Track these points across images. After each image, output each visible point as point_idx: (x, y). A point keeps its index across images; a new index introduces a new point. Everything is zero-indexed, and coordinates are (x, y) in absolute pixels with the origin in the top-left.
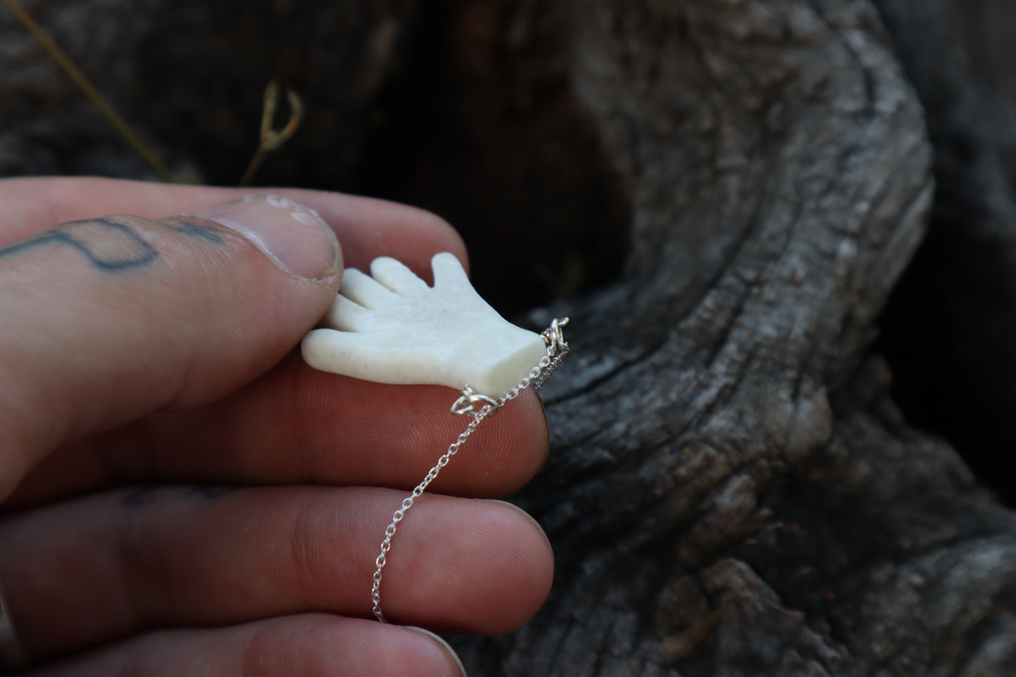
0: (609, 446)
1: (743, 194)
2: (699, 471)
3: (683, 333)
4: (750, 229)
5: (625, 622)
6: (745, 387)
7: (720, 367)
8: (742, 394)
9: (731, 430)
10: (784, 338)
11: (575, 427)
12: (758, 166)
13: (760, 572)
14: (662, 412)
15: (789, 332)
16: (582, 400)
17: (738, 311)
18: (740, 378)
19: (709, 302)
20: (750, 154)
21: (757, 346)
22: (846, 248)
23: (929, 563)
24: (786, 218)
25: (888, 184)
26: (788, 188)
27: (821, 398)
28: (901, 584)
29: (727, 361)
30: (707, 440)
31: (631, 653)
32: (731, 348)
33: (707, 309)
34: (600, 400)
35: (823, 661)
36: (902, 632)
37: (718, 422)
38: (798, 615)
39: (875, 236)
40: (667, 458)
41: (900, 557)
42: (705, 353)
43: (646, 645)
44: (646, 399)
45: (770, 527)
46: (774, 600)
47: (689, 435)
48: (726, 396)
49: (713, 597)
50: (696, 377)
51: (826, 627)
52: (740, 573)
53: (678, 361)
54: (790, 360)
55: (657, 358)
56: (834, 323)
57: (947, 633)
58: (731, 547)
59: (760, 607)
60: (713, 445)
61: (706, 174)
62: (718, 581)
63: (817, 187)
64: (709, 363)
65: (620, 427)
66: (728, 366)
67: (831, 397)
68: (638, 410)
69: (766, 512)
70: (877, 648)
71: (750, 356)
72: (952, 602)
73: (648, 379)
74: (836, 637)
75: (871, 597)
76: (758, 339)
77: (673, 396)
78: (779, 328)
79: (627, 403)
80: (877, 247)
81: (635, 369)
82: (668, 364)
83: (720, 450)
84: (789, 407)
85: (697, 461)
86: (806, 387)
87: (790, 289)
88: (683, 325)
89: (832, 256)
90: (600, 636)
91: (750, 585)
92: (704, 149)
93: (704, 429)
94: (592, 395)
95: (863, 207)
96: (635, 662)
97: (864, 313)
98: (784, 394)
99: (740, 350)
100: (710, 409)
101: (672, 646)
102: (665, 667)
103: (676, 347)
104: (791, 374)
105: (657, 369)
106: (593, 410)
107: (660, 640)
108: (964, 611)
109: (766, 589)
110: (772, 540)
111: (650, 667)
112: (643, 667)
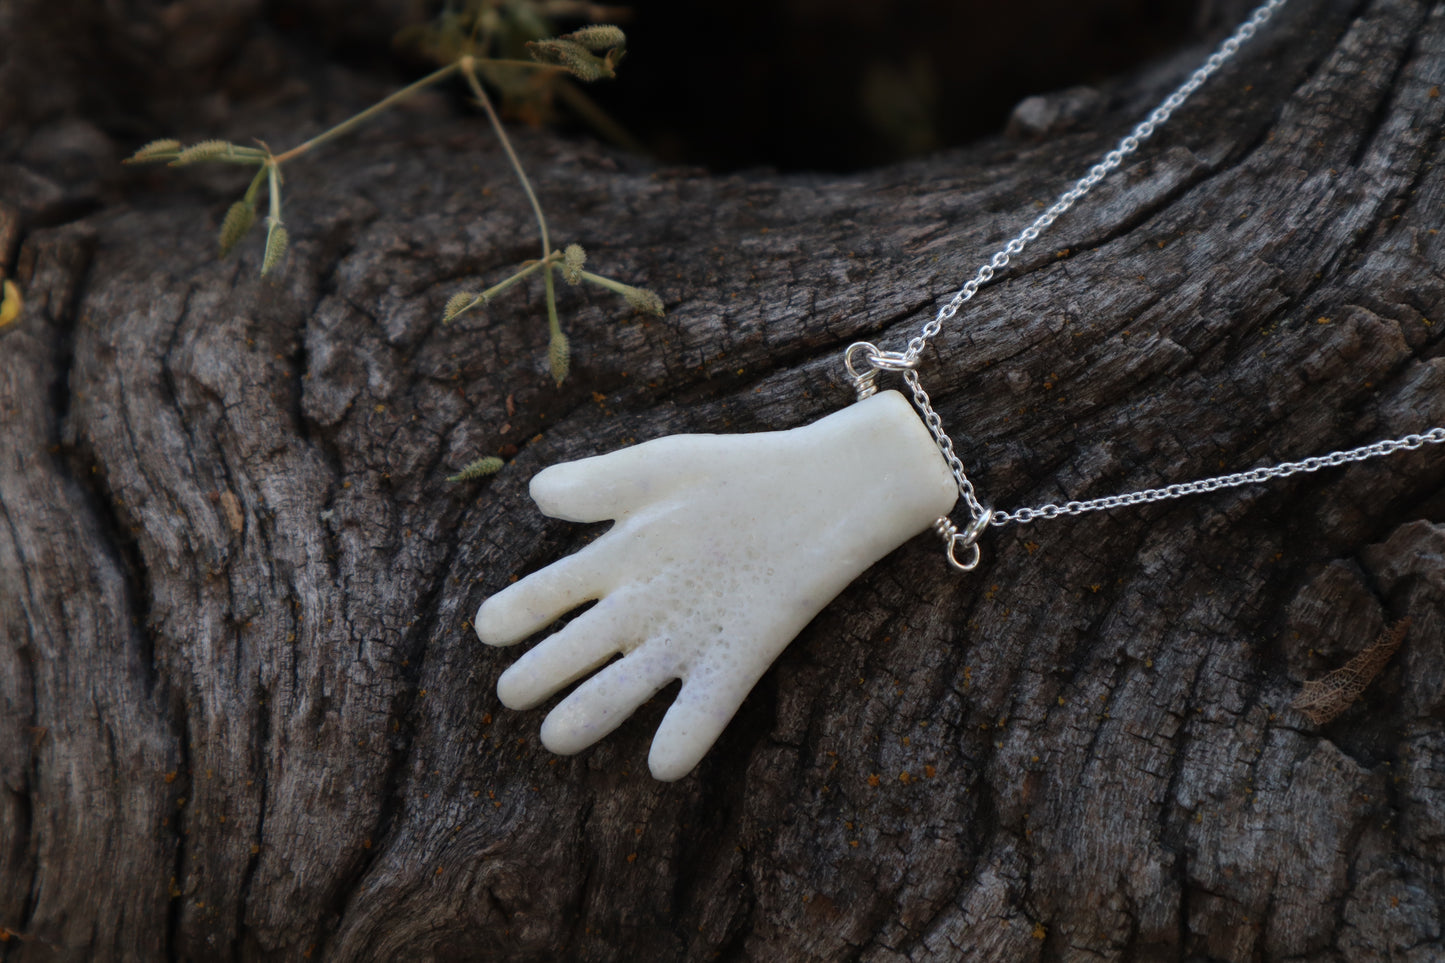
0: (1173, 329)
2: (1348, 357)
3: (1303, 105)
5: (1227, 658)
6: (1428, 192)
7: (1377, 161)
8: (1422, 206)
9: (1407, 276)
11: (1105, 298)
14: (1270, 254)
16: (1118, 246)
17: (1408, 53)
18: (1419, 177)
19: (1350, 42)
29: (1391, 148)
30: (1359, 298)
31: (1242, 715)
32: (1399, 123)
33: (1347, 57)
34: (1152, 243)
37: (1378, 263)
40: (1287, 340)
42: (1349, 139)
43: (1269, 699)
44: (1238, 233)
47: (1325, 293)
48: (1392, 215)
49: (1393, 598)
50: (1332, 185)
53: (1298, 157)
55: (1258, 158)
58: (1420, 499)
60: (1372, 306)
62: (1400, 566)
64: (1357, 157)
65: (1193, 290)
66: (1393, 158)
68: (1226, 255)
71: (1435, 136)
73: (1244, 196)
77: (1291, 223)
79: (1204, 244)
81: (1216, 182)
82: (1278, 166)
83: (1386, 313)
85: (1342, 337)
88: (1301, 91)
90: (1179, 687)
93: (1353, 279)
94: (1136, 238)
96: (1251, 732)
99: (1416, 126)
100: (1364, 240)
101: (1320, 696)
102: (1309, 736)
103: (1292, 134)
105: (1259, 176)
106: (1139, 264)
107: (1297, 686)
111: (1280, 739)
112: (1267, 738)
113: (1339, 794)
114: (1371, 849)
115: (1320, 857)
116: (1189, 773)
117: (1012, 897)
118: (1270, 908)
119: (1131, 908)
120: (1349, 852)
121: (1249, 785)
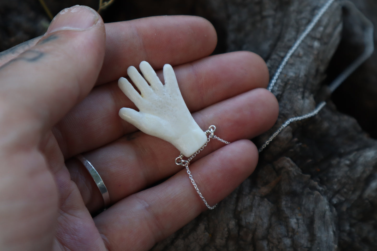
1: (274, 25)
4: (279, 38)
6: (285, 95)
8: (285, 97)
10: (297, 77)
12: (279, 15)
13: (295, 162)
15: (299, 75)
18: (283, 92)
20: (276, 10)
21: (288, 80)
22: (316, 44)
23: (351, 157)
24: (293, 33)
25: (329, 20)
26: (293, 22)
27: (312, 98)
28: (342, 164)
31: (249, 193)
35: (319, 190)
36: (344, 180)
38: (308, 176)
39: (325, 40)
41: (341, 156)
43: (254, 190)
45: (297, 145)
46: (300, 172)
49: (278, 171)
51: (318, 179)
52: (288, 162)
54: (300, 85)
56: (313, 72)
57: (359, 180)
58: (284, 153)
59: (295, 174)
61: (258, 18)
62: (280, 165)
63: (304, 22)
66: (278, 88)
67: (315, 98)
69: (296, 139)
70: (335, 187)
71: (286, 84)
72: (360, 169)
74: (322, 183)
75: (332, 170)
76: (288, 77)
78: (296, 73)
80: (326, 44)
84: (302, 101)
86: (307, 94)
87: (298, 59)
89: (311, 47)
91: (292, 166)
92: (257, 9)
95: (321, 29)
96: (251, 196)
97: (322, 68)
98: (300, 97)
99: (282, 82)
101: (265, 190)
102: (262, 198)
104: (301, 90)
107: (259, 188)
108: (364, 172)
109: (297, 168)
110: (298, 150)
111: (256, 198)
112: (254, 198)
113: (268, 209)
114: (273, 219)
115: (266, 220)
116: (240, 205)
117: (206, 229)
118: (255, 230)
119: (229, 231)
120: (270, 220)
121: (251, 207)
